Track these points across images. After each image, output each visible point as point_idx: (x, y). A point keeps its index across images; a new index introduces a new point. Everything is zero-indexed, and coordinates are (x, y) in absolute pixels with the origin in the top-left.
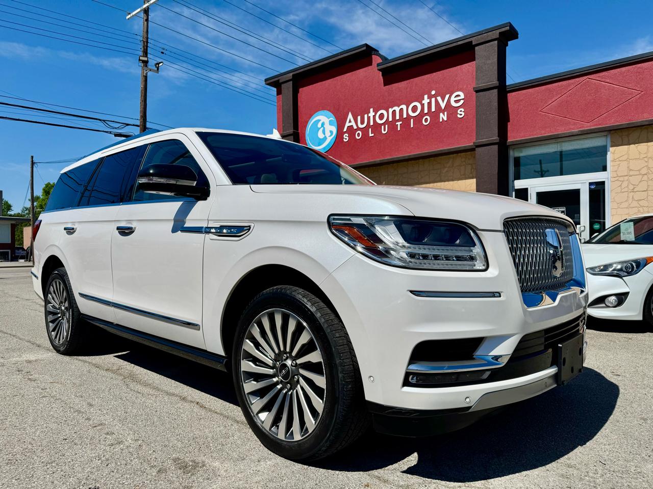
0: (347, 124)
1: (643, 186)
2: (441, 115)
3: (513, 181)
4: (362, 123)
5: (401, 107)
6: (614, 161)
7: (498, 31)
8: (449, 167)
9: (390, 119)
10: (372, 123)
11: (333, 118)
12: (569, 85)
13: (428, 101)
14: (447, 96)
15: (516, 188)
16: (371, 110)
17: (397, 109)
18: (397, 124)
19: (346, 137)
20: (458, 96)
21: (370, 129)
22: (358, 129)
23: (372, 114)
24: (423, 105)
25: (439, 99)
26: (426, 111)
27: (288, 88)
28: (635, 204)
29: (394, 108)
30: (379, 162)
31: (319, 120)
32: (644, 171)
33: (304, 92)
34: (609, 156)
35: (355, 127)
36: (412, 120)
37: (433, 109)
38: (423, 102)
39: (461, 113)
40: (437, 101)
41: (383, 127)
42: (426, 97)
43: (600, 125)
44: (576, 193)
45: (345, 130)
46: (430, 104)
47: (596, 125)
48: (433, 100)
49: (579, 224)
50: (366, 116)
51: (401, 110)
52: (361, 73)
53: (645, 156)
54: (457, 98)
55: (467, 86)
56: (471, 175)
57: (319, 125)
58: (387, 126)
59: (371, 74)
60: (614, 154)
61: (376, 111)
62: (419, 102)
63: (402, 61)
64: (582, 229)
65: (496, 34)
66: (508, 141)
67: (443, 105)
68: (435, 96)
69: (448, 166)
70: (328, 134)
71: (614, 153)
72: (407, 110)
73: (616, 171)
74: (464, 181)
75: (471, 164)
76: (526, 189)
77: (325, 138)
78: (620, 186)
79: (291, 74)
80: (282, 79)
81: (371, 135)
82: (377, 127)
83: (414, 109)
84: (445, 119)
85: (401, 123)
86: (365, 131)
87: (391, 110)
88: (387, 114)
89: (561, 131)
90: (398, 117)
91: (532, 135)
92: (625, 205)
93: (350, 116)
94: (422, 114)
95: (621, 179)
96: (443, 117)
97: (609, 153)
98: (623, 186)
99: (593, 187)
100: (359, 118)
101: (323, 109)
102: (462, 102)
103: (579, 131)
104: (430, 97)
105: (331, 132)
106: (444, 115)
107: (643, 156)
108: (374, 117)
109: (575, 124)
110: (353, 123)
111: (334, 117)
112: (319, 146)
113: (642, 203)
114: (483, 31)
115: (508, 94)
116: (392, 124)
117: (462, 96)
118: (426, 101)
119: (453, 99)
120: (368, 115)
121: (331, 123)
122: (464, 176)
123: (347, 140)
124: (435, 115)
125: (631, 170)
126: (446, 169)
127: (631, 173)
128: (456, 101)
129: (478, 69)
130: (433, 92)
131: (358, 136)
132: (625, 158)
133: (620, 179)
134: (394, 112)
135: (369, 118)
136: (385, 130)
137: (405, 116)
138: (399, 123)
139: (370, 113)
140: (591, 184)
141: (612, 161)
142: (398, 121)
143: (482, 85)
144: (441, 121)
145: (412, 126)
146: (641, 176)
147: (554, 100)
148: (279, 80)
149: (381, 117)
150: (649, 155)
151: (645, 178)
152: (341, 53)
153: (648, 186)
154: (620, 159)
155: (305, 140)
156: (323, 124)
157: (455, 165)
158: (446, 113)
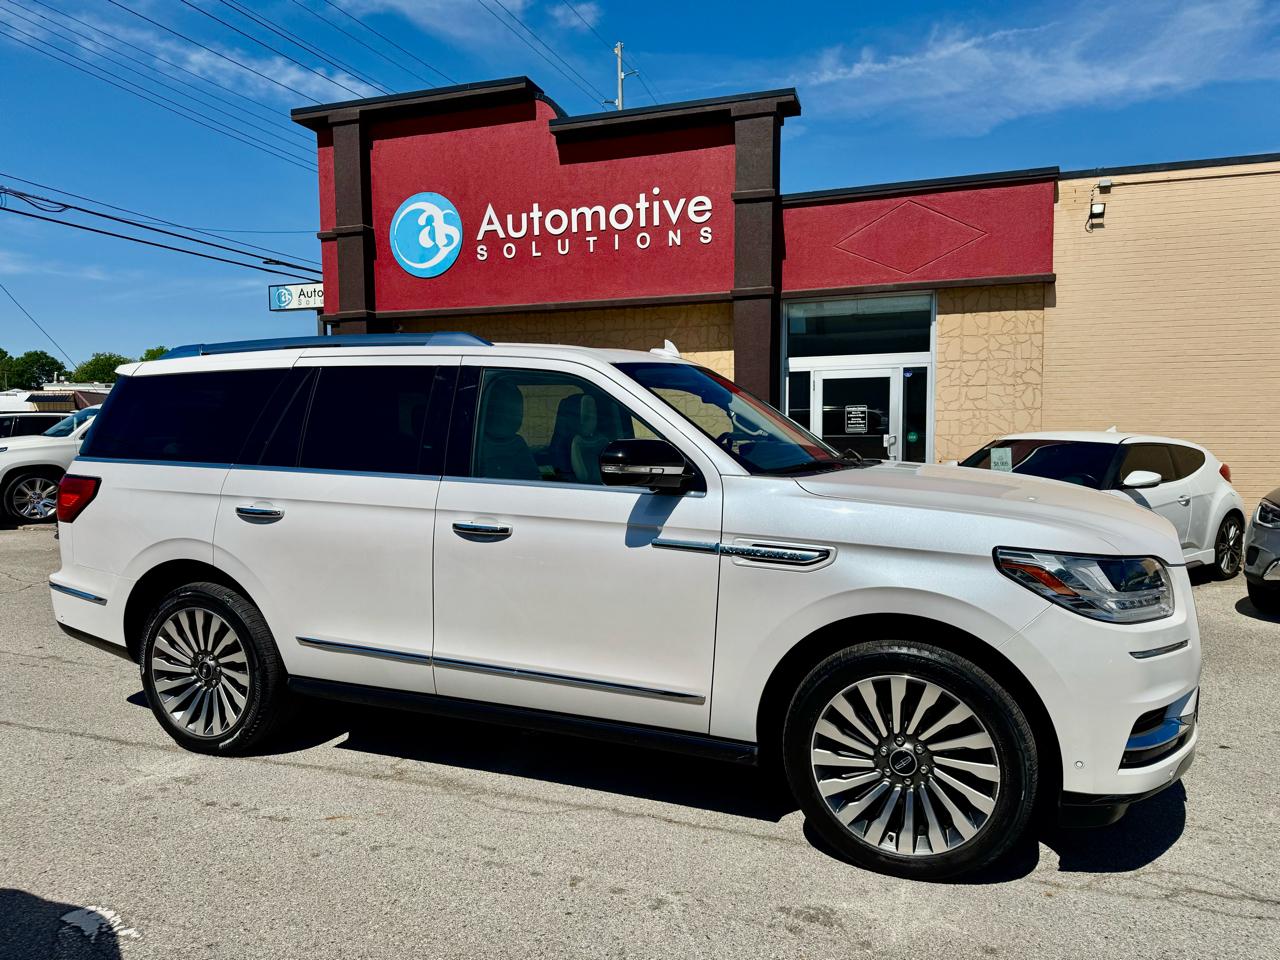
0: (485, 227)
1: (981, 378)
2: (671, 234)
3: (787, 359)
4: (517, 228)
5: (595, 209)
6: (941, 336)
7: (776, 100)
8: (679, 327)
9: (575, 229)
10: (537, 232)
11: (452, 211)
12: (882, 207)
13: (647, 205)
14: (682, 202)
15: (791, 370)
16: (536, 206)
17: (588, 212)
18: (588, 239)
19: (482, 253)
20: (701, 203)
21: (534, 243)
22: (509, 239)
23: (536, 214)
24: (636, 212)
25: (667, 203)
26: (643, 223)
27: (348, 137)
28: (969, 404)
29: (581, 210)
30: (553, 308)
31: (422, 211)
32: (983, 355)
33: (385, 150)
34: (935, 330)
35: (502, 235)
36: (617, 236)
37: (656, 222)
38: (638, 206)
39: (706, 236)
40: (662, 207)
41: (559, 241)
42: (642, 197)
43: (924, 278)
44: (884, 383)
45: (480, 237)
46: (649, 211)
47: (919, 278)
48: (656, 204)
49: (888, 433)
50: (524, 216)
51: (596, 215)
52: (511, 131)
53: (985, 331)
54: (699, 207)
55: (717, 189)
56: (717, 345)
57: (422, 221)
58: (567, 241)
59: (535, 136)
60: (942, 326)
61: (545, 210)
62: (629, 204)
63: (600, 123)
64: (893, 440)
65: (771, 105)
66: (783, 291)
67: (674, 217)
68: (660, 198)
69: (678, 324)
70: (441, 241)
71: (941, 324)
72: (608, 217)
73: (944, 353)
74: (706, 353)
75: (719, 326)
76: (807, 374)
77: (436, 249)
78: (950, 376)
79: (357, 110)
80: (335, 116)
81: (535, 254)
82: (546, 240)
83: (621, 217)
84: (678, 243)
85: (595, 238)
86: (523, 244)
87: (575, 213)
88: (569, 219)
89: (866, 283)
90: (589, 228)
91: (822, 285)
92: (954, 406)
93: (490, 212)
94: (635, 228)
95: (951, 365)
96: (674, 238)
97: (934, 323)
98: (954, 376)
99: (908, 375)
100: (510, 218)
101: (430, 190)
102: (708, 215)
103: (895, 285)
104: (650, 199)
105: (449, 238)
106: (676, 234)
107: (982, 332)
108: (542, 220)
109: (888, 273)
110: (497, 226)
111: (454, 209)
112: (422, 262)
113: (980, 404)
114: (749, 95)
115: (784, 211)
116: (578, 239)
117: (709, 205)
118: (642, 205)
119: (692, 208)
120: (528, 216)
121: (447, 220)
122: (706, 345)
123: (484, 258)
124: (659, 234)
125: (964, 352)
126: (675, 330)
127: (965, 357)
128: (699, 213)
129: (740, 160)
130: (656, 191)
131: (509, 252)
132: (957, 332)
133: (949, 366)
134: (581, 216)
135: (530, 221)
136: (563, 248)
137: (603, 226)
138: (591, 239)
139: (532, 211)
140: (906, 370)
141: (939, 337)
142: (590, 234)
143: (746, 191)
144: (670, 244)
145: (617, 248)
146: (978, 363)
147: (856, 229)
148: (326, 117)
149: (556, 222)
150: (991, 331)
151: (984, 365)
152: (473, 86)
153: (988, 378)
154: (951, 334)
155: (389, 246)
156: (430, 220)
157: (690, 325)
158: (679, 231)
